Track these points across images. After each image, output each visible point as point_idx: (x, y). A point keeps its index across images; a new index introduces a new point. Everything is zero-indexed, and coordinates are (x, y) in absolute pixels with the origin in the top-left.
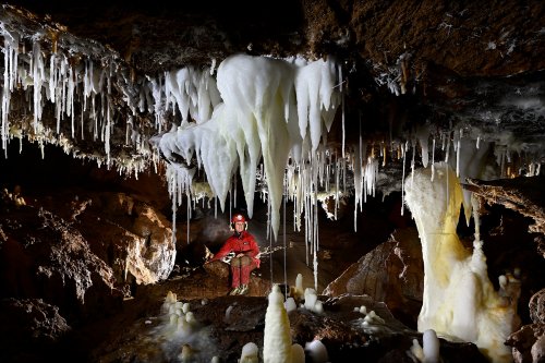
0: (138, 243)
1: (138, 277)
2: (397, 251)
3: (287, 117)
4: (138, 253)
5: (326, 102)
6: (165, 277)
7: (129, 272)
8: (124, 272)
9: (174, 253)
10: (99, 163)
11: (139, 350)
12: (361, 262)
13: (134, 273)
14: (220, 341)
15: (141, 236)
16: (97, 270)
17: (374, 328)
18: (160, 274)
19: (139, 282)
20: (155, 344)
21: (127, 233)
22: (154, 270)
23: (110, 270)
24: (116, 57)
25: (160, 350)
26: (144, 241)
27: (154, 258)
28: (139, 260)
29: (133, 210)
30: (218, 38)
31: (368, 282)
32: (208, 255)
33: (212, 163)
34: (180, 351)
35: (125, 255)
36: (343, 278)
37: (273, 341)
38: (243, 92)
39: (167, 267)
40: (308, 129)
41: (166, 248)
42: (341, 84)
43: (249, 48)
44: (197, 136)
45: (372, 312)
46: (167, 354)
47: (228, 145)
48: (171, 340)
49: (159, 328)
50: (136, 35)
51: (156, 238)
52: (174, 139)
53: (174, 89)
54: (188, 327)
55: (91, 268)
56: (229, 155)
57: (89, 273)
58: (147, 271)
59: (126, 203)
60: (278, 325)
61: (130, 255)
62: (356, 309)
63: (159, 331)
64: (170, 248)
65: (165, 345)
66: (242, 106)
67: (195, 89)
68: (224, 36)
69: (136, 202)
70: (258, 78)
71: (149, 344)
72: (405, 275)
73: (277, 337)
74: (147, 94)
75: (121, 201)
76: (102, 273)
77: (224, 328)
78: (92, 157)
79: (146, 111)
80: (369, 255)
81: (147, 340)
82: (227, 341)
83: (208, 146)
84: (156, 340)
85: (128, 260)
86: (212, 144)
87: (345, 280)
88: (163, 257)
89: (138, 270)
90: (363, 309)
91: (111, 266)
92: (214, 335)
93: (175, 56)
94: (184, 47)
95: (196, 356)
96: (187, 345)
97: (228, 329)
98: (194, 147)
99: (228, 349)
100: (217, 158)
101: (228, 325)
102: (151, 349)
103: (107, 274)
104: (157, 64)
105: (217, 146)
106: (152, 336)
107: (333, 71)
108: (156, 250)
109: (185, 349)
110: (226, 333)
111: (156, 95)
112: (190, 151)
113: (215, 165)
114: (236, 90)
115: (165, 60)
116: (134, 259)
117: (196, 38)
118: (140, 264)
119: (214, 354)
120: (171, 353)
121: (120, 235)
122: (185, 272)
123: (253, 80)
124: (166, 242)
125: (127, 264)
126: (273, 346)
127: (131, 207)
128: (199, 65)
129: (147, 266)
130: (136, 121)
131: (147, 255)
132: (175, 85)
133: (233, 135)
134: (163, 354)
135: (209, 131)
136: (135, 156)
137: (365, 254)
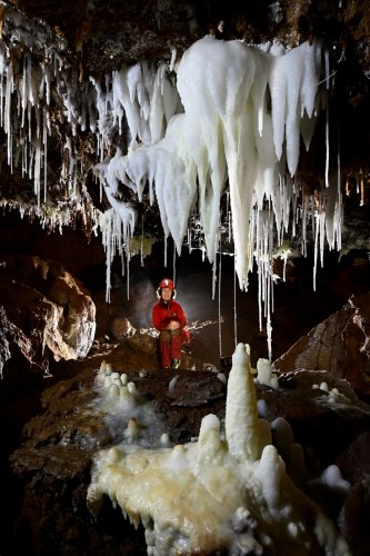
0: (56, 311)
1: (56, 352)
2: (357, 320)
3: (260, 128)
4: (56, 324)
5: (309, 104)
6: (84, 354)
7: (46, 346)
8: (41, 345)
9: (94, 325)
10: (22, 211)
11: (80, 423)
12: (311, 336)
13: (52, 348)
14: (167, 417)
15: (58, 305)
16: (15, 340)
17: (342, 406)
18: (78, 351)
19: (57, 359)
20: (97, 418)
21: (45, 300)
22: (72, 344)
23: (28, 341)
24: (62, 47)
25: (103, 424)
26: (62, 310)
27: (72, 331)
28: (57, 333)
29: (49, 274)
30: (183, 17)
31: (321, 359)
32: (129, 330)
33: (169, 197)
34: (126, 427)
35: (42, 325)
36: (291, 354)
37: (238, 411)
38: (213, 91)
39: (86, 342)
40: (284, 145)
41: (85, 319)
42: (328, 78)
43: (220, 28)
44: (152, 159)
45: (335, 390)
46: (111, 429)
47: (188, 171)
48: (113, 413)
49: (97, 400)
50: (91, 12)
51: (74, 307)
52: (124, 164)
53: (123, 95)
54: (132, 399)
55: (10, 337)
56: (189, 186)
57: (7, 343)
58: (65, 347)
59: (40, 267)
60: (244, 392)
61: (48, 326)
62: (315, 386)
63: (98, 404)
64: (90, 319)
65: (107, 419)
66: (210, 112)
67: (147, 96)
68: (190, 12)
69: (51, 267)
70: (231, 70)
71: (89, 417)
72: (367, 348)
73: (242, 408)
74: (90, 105)
75: (36, 265)
76: (20, 344)
77: (169, 404)
78: (14, 204)
79: (88, 129)
80: (321, 326)
81: (86, 413)
82: (175, 417)
83: (164, 173)
84: (97, 413)
85: (46, 332)
86: (169, 170)
87: (293, 356)
88: (82, 329)
89: (57, 345)
90: (323, 386)
91: (28, 337)
92: (159, 410)
93: (128, 44)
94: (142, 31)
95: (143, 432)
96: (134, 419)
97: (173, 404)
98: (147, 175)
99: (178, 427)
100: (175, 191)
101: (173, 400)
102: (92, 422)
103: (26, 346)
104: (107, 59)
105: (174, 172)
106: (90, 409)
107: (319, 60)
108: (74, 321)
109: (131, 423)
110: (172, 408)
111: (101, 106)
112: (142, 181)
113: (172, 199)
114: (204, 89)
115: (117, 51)
116: (52, 331)
117: (157, 15)
118: (58, 338)
119: (164, 431)
120: (115, 429)
121: (37, 301)
122: (105, 349)
123: (225, 73)
124: (85, 312)
125: (45, 336)
126: (237, 417)
127: (46, 271)
128: (154, 59)
129: (65, 340)
130: (75, 144)
131: (65, 326)
132: (125, 90)
133: (195, 155)
134: (107, 429)
135: (166, 152)
136: (61, 204)
137: (316, 325)
